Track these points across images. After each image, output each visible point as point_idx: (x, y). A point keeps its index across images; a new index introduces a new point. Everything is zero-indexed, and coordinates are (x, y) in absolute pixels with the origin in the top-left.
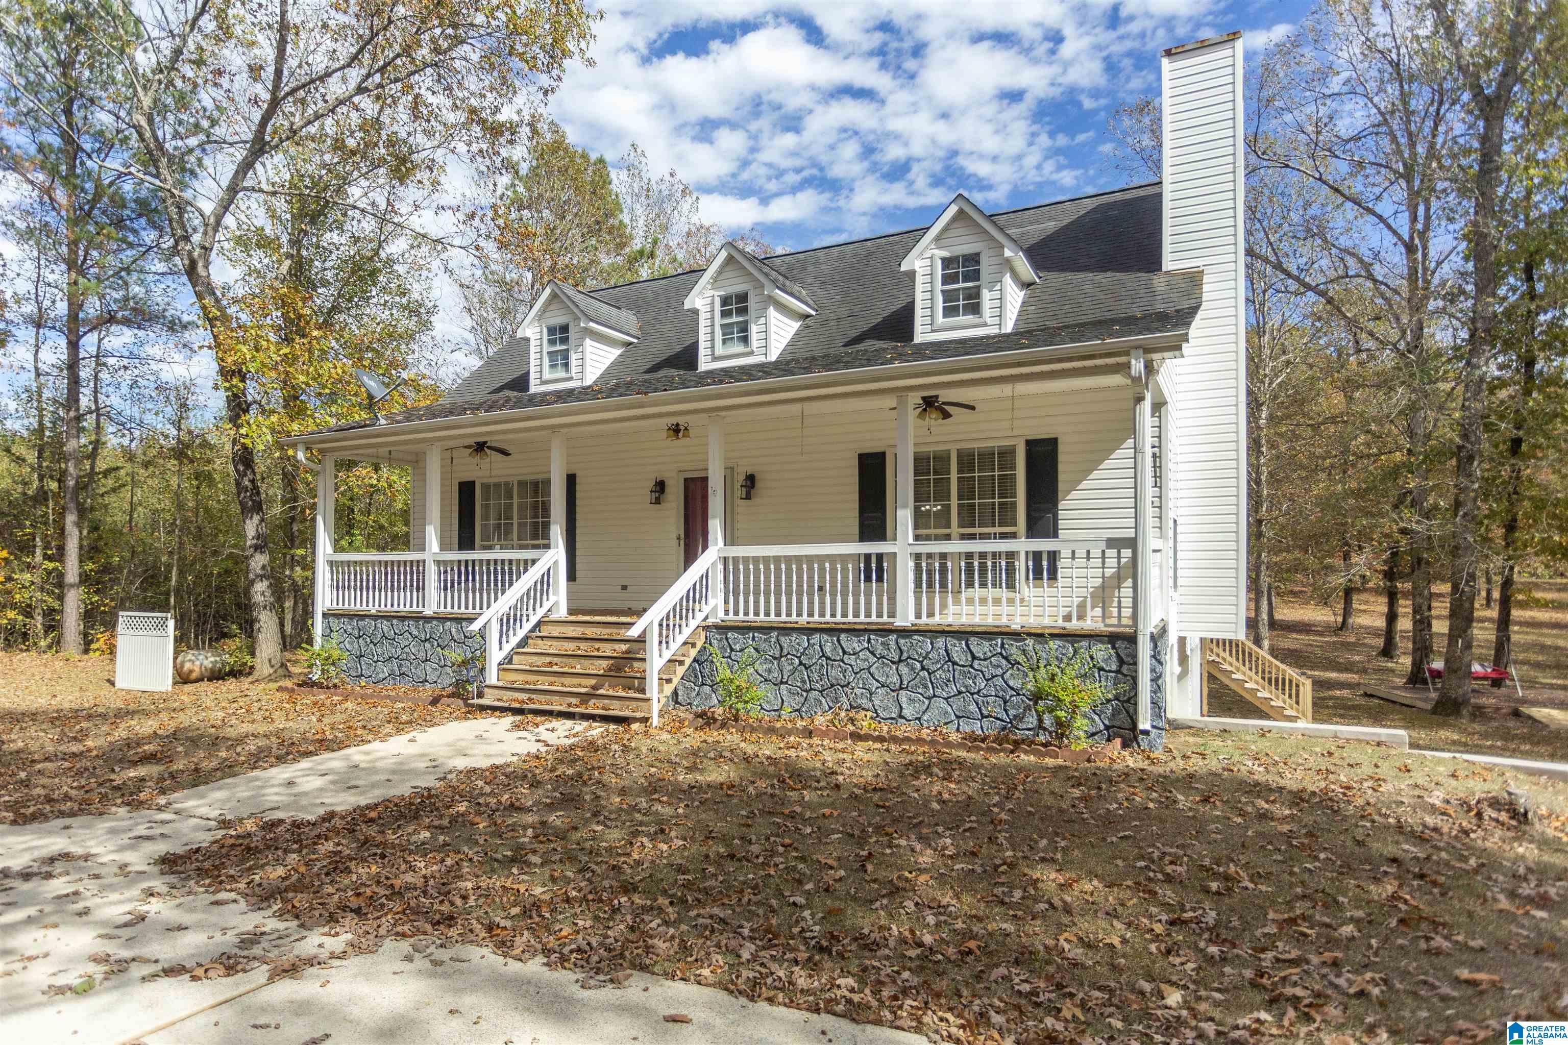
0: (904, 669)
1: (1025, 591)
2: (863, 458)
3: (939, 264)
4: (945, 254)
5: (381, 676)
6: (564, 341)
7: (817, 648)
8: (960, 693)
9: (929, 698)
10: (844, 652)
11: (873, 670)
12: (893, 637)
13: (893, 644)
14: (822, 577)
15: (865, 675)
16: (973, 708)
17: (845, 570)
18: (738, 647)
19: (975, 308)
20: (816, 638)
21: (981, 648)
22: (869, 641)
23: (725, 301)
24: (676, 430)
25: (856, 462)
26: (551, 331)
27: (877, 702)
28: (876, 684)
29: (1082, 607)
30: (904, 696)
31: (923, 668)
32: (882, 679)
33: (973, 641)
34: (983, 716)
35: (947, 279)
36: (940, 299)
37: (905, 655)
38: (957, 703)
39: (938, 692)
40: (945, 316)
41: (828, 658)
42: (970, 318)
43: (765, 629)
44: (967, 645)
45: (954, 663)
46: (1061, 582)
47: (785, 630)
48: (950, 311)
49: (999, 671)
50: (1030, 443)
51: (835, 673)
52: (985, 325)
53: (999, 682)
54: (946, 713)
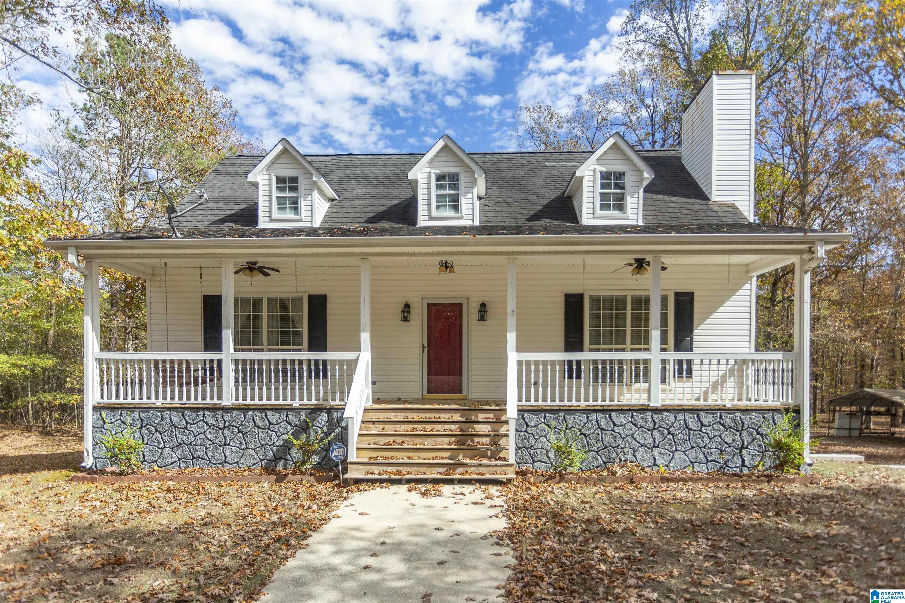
0: (656, 434)
1: (673, 384)
2: (569, 298)
3: (599, 176)
4: (603, 169)
5: (170, 460)
6: (294, 189)
7: (594, 422)
8: (693, 447)
9: (673, 452)
10: (615, 425)
11: (635, 435)
12: (649, 414)
13: (649, 419)
14: (537, 376)
15: (630, 439)
16: (702, 456)
17: (553, 370)
18: (532, 424)
19: (620, 207)
20: (593, 416)
21: (706, 419)
22: (632, 417)
23: (440, 178)
24: (446, 266)
25: (563, 299)
26: (280, 180)
27: (639, 457)
28: (638, 445)
29: (706, 393)
30: (656, 451)
31: (669, 433)
32: (642, 441)
33: (702, 414)
34: (708, 461)
35: (603, 186)
36: (598, 198)
37: (657, 425)
38: (691, 454)
39: (679, 448)
40: (601, 209)
41: (602, 429)
42: (617, 213)
43: (554, 411)
44: (698, 417)
45: (690, 429)
46: (695, 379)
47: (570, 411)
48: (604, 207)
49: (718, 433)
50: (677, 294)
51: (608, 439)
52: (628, 218)
53: (718, 439)
54: (684, 460)
